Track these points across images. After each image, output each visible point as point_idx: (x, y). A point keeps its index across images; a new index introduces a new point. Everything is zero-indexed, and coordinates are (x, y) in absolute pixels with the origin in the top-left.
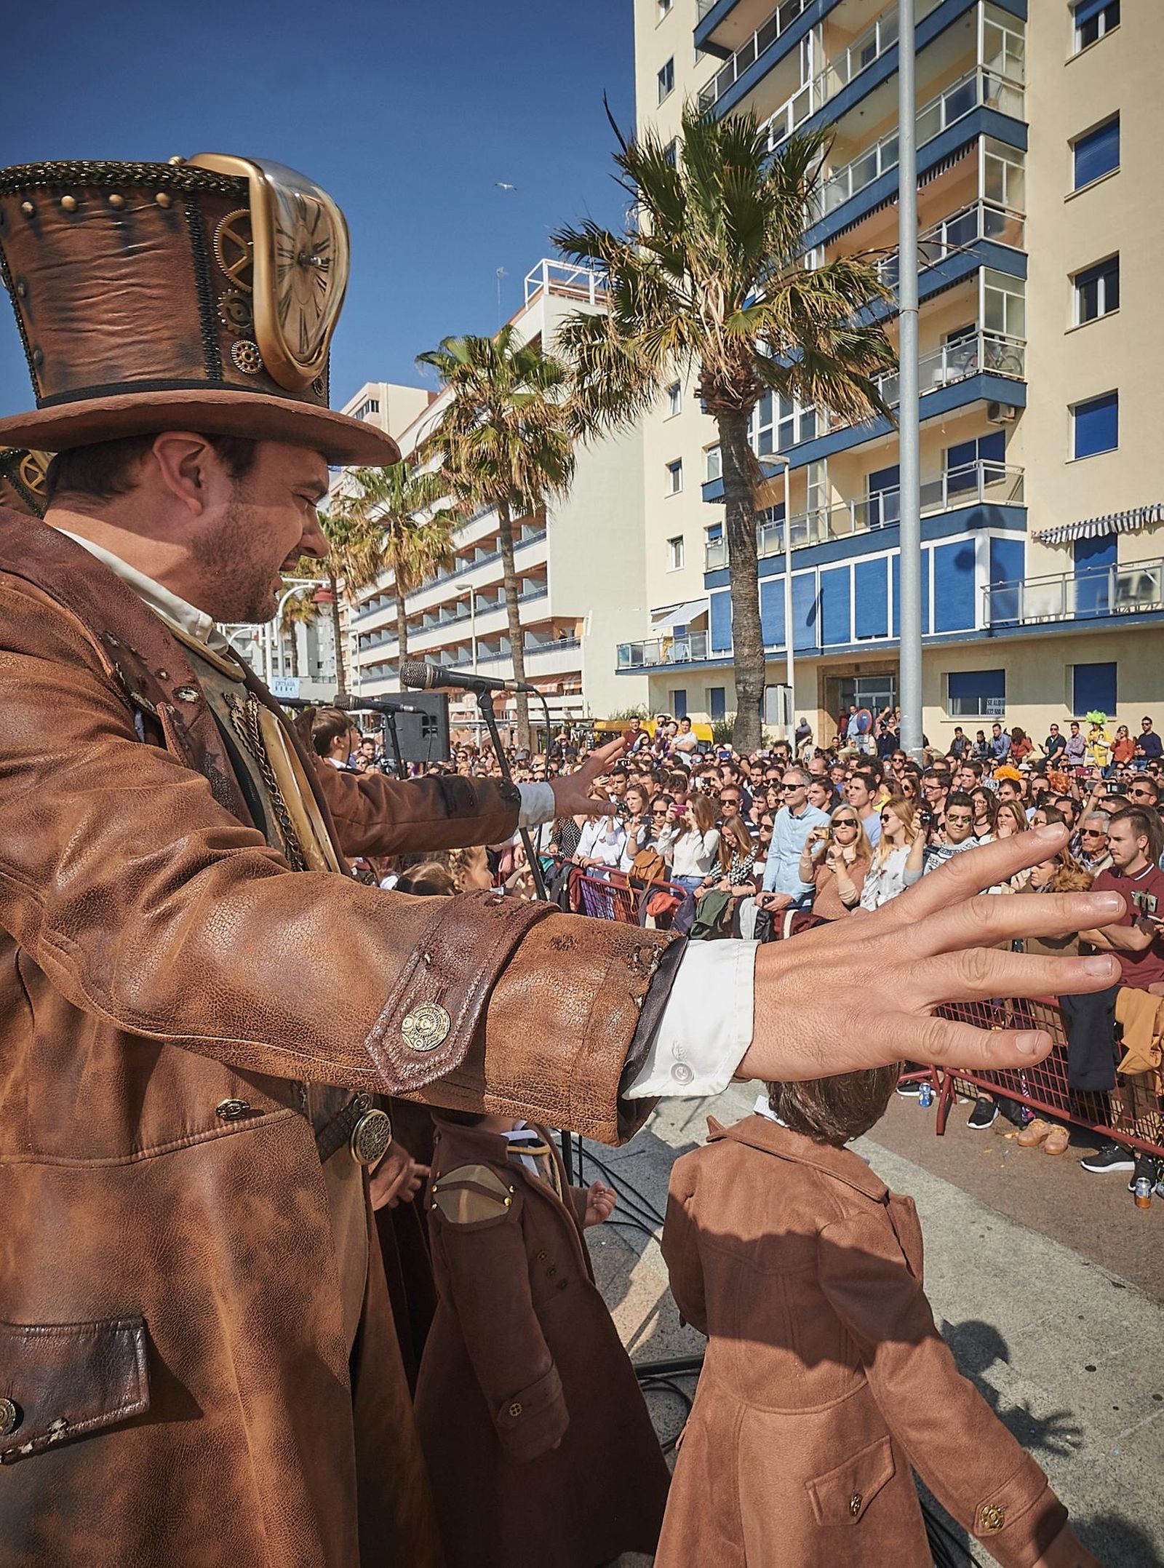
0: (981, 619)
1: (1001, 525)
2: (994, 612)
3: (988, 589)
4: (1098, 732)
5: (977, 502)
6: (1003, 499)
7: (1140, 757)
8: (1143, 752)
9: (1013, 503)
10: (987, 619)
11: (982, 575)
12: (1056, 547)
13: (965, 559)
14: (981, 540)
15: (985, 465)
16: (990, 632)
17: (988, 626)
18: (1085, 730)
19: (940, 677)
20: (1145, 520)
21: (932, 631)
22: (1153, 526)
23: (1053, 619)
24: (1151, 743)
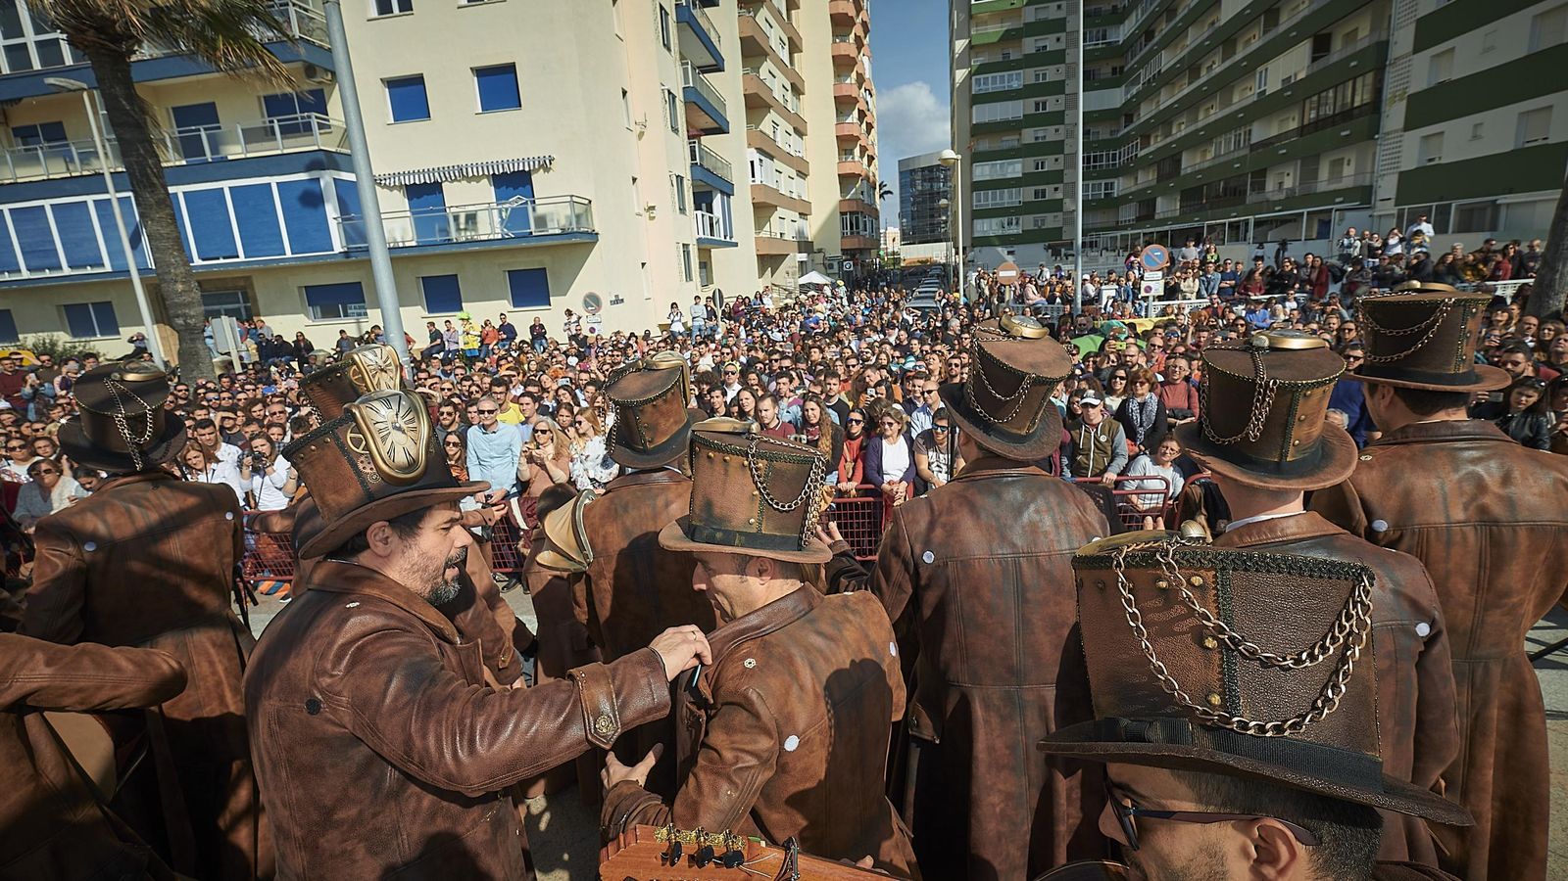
0: (338, 246)
1: (338, 168)
2: (349, 239)
3: (340, 220)
4: (468, 326)
5: (316, 148)
6: (333, 146)
7: (503, 340)
9: (344, 151)
10: (344, 244)
11: (332, 210)
12: (391, 188)
13: (312, 199)
14: (327, 179)
15: (318, 118)
16: (346, 254)
17: (344, 250)
18: (456, 324)
19: (296, 289)
20: (462, 175)
21: (289, 254)
22: (469, 179)
23: (401, 245)
24: (508, 330)
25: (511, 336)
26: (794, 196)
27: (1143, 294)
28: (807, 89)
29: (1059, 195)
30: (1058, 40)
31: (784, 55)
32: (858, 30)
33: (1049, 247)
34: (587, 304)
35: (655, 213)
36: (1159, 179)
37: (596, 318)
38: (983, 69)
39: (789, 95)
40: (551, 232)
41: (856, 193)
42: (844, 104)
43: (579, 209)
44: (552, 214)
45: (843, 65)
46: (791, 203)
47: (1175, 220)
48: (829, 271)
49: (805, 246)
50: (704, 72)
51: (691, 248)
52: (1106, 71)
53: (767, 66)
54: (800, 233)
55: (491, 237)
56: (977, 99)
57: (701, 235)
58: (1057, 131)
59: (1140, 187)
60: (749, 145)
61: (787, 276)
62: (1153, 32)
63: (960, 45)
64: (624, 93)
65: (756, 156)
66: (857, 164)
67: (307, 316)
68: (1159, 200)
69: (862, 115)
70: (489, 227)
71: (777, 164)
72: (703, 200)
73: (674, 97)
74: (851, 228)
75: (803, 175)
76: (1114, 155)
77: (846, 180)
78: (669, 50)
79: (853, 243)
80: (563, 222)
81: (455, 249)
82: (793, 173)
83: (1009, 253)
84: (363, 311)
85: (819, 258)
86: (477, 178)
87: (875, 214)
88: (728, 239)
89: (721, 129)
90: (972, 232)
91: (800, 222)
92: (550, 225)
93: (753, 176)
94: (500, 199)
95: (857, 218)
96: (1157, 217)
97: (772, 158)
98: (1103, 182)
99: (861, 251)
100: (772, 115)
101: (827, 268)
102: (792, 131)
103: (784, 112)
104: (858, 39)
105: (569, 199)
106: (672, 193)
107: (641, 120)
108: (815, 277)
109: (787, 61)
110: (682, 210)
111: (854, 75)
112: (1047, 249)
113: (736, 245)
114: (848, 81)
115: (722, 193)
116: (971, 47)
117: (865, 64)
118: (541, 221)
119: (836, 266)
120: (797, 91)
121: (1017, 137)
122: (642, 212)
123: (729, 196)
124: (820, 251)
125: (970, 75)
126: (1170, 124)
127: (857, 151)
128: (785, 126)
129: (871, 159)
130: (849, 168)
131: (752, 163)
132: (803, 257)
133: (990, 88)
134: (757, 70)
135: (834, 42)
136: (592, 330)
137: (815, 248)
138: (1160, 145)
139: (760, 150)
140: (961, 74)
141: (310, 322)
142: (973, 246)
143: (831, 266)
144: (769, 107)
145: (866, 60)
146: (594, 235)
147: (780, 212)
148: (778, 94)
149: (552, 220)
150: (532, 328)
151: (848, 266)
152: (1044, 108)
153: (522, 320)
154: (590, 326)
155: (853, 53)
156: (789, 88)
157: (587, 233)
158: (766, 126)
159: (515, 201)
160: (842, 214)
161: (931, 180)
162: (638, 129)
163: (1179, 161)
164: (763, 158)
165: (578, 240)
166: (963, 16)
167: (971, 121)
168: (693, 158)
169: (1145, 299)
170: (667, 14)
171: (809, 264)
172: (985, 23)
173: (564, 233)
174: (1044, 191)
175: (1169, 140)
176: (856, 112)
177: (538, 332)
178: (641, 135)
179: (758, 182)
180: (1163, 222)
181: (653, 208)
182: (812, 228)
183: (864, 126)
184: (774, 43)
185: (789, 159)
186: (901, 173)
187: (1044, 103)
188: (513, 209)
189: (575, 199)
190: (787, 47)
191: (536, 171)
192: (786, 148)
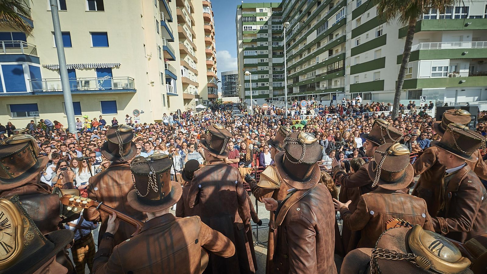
0: (29, 89)
1: (31, 61)
2: (34, 87)
3: (30, 80)
4: (87, 120)
5: (22, 53)
6: (28, 53)
7: (101, 125)
8: (101, 124)
9: (34, 55)
10: (32, 89)
11: (27, 77)
12: (53, 70)
13: (19, 72)
14: (25, 65)
15: (23, 42)
16: (33, 93)
17: (32, 91)
19: (6, 106)
20: (85, 67)
21: (5, 92)
22: (86, 69)
23: (57, 91)
24: (103, 122)
25: (104, 123)
26: (194, 81)
27: (301, 113)
28: (197, 49)
29: (268, 85)
30: (266, 43)
31: (191, 39)
32: (212, 34)
33: (266, 99)
34: (134, 113)
35: (154, 84)
36: (294, 82)
37: (138, 118)
38: (247, 49)
39: (192, 51)
40: (119, 89)
41: (212, 81)
42: (208, 55)
43: (130, 81)
44: (119, 83)
45: (208, 44)
46: (194, 83)
47: (298, 94)
48: (204, 104)
49: (197, 96)
50: (169, 41)
51: (165, 96)
52: (278, 53)
53: (186, 42)
54: (196, 93)
55: (96, 89)
56: (245, 57)
57: (168, 92)
58: (267, 68)
59: (289, 84)
60: (181, 65)
61: (192, 105)
62: (290, 44)
63: (240, 42)
64: (144, 45)
65: (183, 68)
66: (212, 73)
67: (10, 116)
68: (294, 88)
69: (213, 58)
70: (94, 86)
71: (189, 71)
72: (168, 81)
73: (160, 48)
74: (211, 92)
75: (196, 75)
76: (282, 75)
77: (209, 77)
78: (159, 33)
79: (212, 96)
80: (123, 85)
81: (81, 93)
82: (194, 74)
83: (255, 101)
84: (36, 114)
85: (201, 100)
86: (91, 69)
87: (217, 88)
88: (175, 93)
89: (173, 59)
90: (245, 95)
91: (196, 89)
92: (118, 86)
93: (182, 74)
94: (99, 76)
95: (213, 89)
96: (293, 93)
97: (188, 69)
98: (279, 82)
99: (214, 98)
100: (188, 56)
101: (204, 103)
102: (193, 62)
103: (191, 56)
104: (212, 36)
105: (127, 78)
106: (160, 78)
107: (149, 54)
108: (201, 106)
109: (192, 41)
110: (162, 84)
111: (211, 47)
112: (265, 100)
113: (178, 95)
114: (209, 48)
115: (174, 79)
116: (243, 42)
117: (214, 44)
118: (116, 85)
119: (206, 103)
120: (194, 50)
121: (256, 68)
122: (149, 83)
123: (175, 80)
124: (201, 98)
125: (243, 50)
126: (296, 68)
127: (212, 69)
128: (191, 60)
129: (216, 71)
130: (210, 74)
131: (182, 70)
132: (197, 100)
133: (249, 54)
134: (183, 42)
135: (205, 37)
136: (136, 122)
137: (200, 97)
138: (294, 74)
139: (184, 67)
140: (240, 50)
141: (12, 118)
142: (245, 98)
143: (205, 103)
144: (187, 54)
145: (214, 43)
146: (135, 90)
147: (190, 86)
148: (189, 50)
149: (119, 85)
150: (113, 121)
151: (210, 103)
152: (263, 61)
153: (109, 118)
154: (135, 120)
155: (211, 40)
156: (192, 49)
157: (132, 89)
158: (186, 59)
159: (106, 78)
160: (208, 87)
161: (231, 79)
162: (148, 57)
163: (299, 78)
164: (185, 69)
165: (130, 92)
166: (241, 34)
167: (244, 63)
168: (166, 67)
169: (302, 114)
170: (158, 23)
171: (198, 103)
172: (247, 37)
173: (124, 89)
174: (264, 84)
175: (295, 72)
176: (212, 58)
177: (115, 122)
178: (149, 59)
179: (184, 76)
180: (295, 94)
181: (153, 82)
182: (199, 91)
183: (214, 61)
184: (188, 35)
185: (192, 70)
186: (222, 76)
187: (263, 60)
188: (105, 80)
189: (129, 78)
190: (191, 37)
191: (114, 68)
192: (192, 67)
